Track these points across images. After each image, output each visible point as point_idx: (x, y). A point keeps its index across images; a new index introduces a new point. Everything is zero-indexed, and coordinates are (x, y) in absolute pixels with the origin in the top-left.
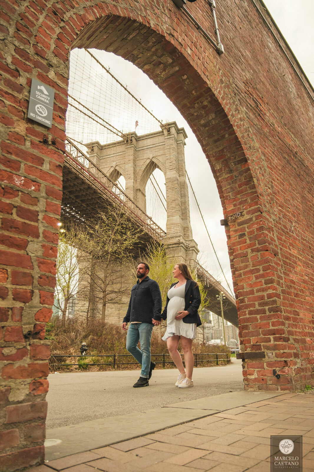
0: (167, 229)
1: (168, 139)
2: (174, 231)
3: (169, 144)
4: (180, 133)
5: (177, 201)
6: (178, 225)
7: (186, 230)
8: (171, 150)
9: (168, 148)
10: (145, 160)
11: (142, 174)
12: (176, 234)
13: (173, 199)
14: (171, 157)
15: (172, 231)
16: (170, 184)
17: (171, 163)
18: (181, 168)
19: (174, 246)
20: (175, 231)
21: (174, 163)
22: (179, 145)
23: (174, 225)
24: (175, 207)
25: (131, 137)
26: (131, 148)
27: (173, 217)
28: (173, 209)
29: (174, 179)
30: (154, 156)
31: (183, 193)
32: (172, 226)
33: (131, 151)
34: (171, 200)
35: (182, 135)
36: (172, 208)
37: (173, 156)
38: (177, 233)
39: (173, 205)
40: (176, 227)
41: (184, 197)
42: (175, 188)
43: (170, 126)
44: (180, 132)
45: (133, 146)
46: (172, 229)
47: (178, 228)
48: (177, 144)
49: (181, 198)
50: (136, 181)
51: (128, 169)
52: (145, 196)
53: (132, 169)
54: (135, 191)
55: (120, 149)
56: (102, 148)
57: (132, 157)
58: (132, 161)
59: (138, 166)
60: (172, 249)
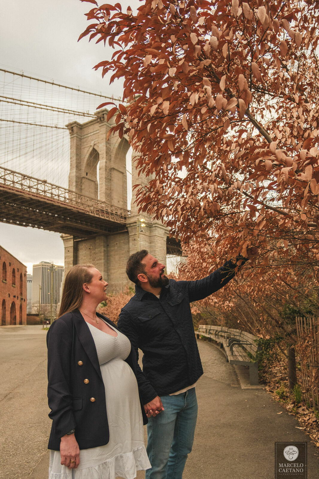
0: (132, 207)
5: (140, 180)
11: (116, 152)
15: (136, 209)
19: (135, 224)
25: (103, 115)
26: (104, 126)
33: (104, 130)
34: (136, 179)
45: (105, 123)
50: (110, 159)
51: (102, 149)
52: (123, 173)
53: (105, 148)
54: (108, 170)
55: (97, 126)
56: (81, 127)
57: (104, 136)
58: (105, 140)
59: (112, 144)
60: (133, 227)
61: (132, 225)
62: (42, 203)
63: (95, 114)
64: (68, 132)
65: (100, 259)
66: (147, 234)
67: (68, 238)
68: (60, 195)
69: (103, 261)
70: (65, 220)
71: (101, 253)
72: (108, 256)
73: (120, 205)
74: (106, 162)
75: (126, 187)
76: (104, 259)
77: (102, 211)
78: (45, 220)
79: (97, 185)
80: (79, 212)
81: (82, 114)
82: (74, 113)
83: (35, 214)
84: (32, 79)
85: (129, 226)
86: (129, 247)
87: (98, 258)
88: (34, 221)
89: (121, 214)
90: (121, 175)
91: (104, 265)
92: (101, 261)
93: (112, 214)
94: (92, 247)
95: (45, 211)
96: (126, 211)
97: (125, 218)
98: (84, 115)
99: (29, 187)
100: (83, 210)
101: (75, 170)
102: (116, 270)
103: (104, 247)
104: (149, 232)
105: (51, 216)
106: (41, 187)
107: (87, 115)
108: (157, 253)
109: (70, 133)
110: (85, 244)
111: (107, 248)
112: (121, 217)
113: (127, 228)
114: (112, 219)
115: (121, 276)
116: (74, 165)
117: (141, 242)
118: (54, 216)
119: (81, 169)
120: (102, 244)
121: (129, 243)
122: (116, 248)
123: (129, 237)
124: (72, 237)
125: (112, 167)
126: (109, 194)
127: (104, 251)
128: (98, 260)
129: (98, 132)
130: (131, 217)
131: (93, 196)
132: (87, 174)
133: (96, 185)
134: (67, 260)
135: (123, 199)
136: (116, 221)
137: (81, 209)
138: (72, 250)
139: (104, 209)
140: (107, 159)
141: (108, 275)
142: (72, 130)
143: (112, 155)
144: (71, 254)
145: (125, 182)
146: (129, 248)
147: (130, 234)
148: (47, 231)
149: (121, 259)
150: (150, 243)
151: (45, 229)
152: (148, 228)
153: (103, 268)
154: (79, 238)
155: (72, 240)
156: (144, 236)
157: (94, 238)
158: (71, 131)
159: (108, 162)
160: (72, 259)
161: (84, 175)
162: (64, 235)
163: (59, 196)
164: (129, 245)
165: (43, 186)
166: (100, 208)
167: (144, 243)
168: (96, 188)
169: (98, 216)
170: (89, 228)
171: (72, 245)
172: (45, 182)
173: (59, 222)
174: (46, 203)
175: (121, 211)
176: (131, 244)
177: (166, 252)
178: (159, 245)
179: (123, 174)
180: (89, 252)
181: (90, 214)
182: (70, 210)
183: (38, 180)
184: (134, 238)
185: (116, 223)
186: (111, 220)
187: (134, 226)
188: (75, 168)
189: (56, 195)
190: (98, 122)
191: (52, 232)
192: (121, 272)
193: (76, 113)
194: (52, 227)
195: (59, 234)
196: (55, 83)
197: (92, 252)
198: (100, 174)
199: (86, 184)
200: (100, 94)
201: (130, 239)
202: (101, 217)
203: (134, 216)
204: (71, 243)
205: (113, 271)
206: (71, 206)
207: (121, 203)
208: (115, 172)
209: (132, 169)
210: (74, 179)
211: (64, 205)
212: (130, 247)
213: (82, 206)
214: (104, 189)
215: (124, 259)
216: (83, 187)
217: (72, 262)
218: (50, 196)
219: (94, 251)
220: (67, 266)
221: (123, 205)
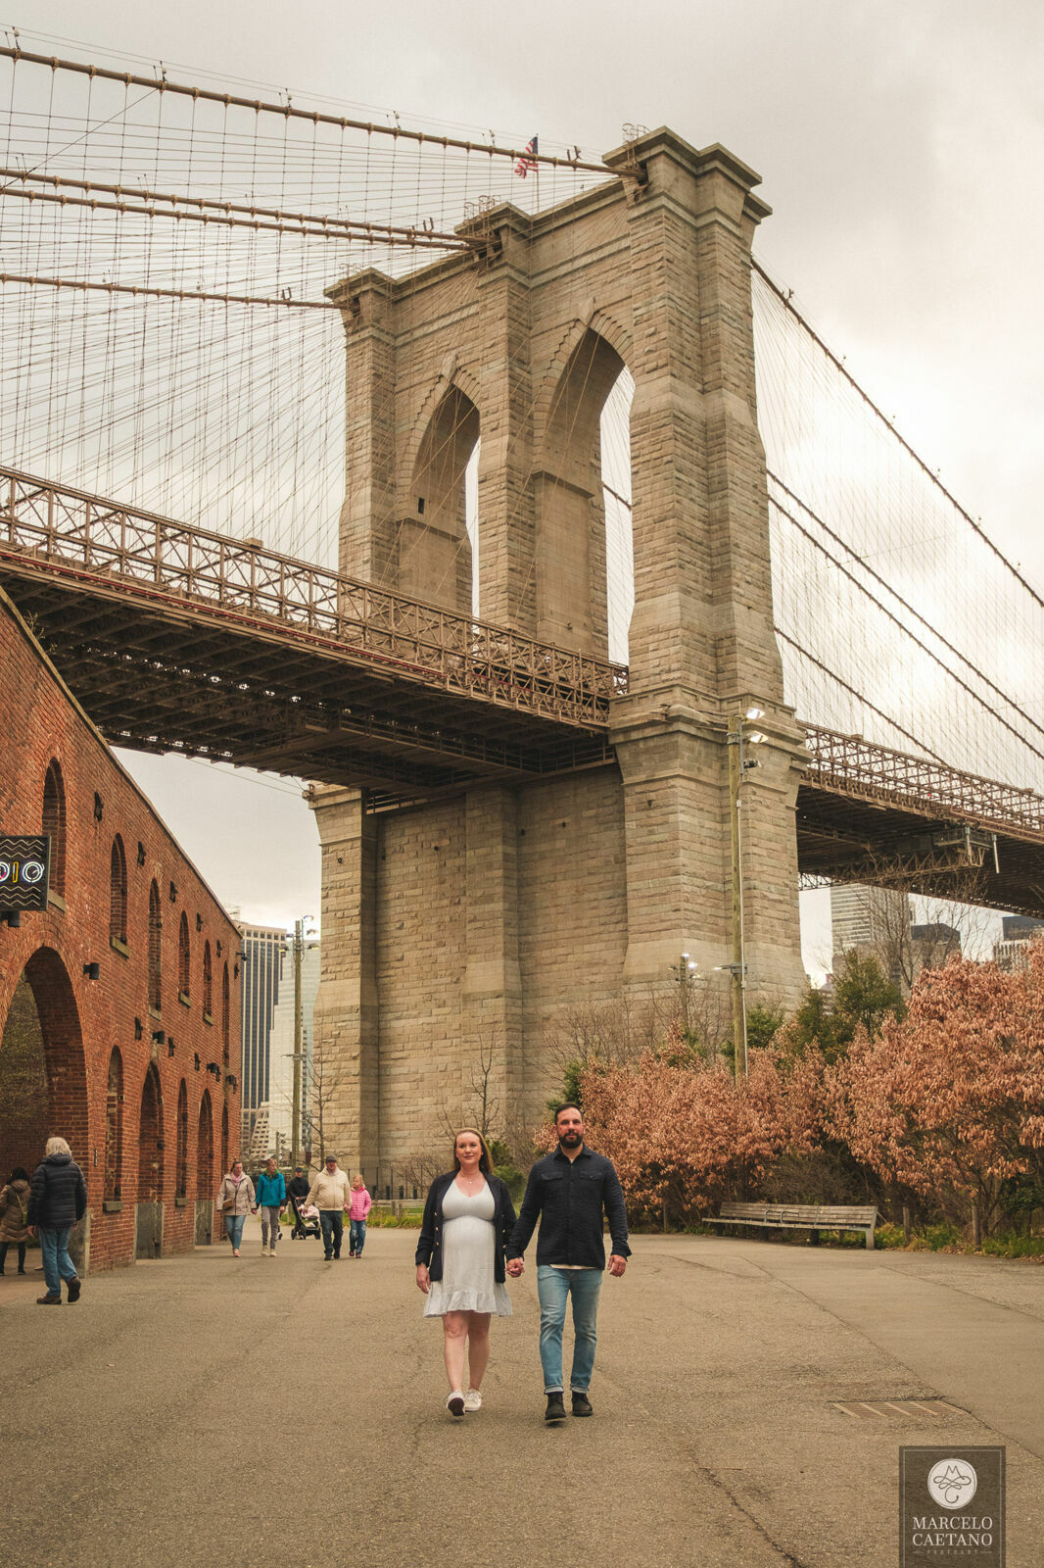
0: (632, 654)
1: (643, 220)
2: (656, 662)
3: (646, 246)
4: (705, 174)
5: (670, 522)
6: (672, 633)
7: (724, 651)
8: (654, 275)
9: (642, 263)
10: (564, 330)
11: (555, 398)
12: (664, 677)
13: (657, 512)
14: (653, 306)
15: (653, 661)
16: (645, 442)
17: (655, 339)
18: (713, 353)
19: (649, 732)
20: (663, 661)
21: (663, 335)
22: (704, 233)
23: (656, 636)
24: (663, 549)
25: (497, 232)
26: (499, 285)
27: (658, 600)
28: (657, 558)
29: (663, 414)
30: (598, 306)
31: (716, 471)
32: (651, 638)
33: (498, 303)
34: (650, 520)
35: (719, 180)
36: (652, 555)
37: (660, 304)
38: (669, 671)
39: (658, 543)
40: (666, 643)
41: (720, 494)
42: (665, 459)
43: (646, 155)
44: (709, 167)
45: (505, 271)
46: (651, 655)
47: (672, 650)
48: (697, 230)
49: (709, 500)
50: (530, 434)
51: (490, 388)
52: (587, 495)
53: (504, 383)
54: (521, 487)
55: (466, 287)
56: (398, 293)
57: (502, 329)
58: (502, 347)
59: (538, 362)
60: (642, 745)
61: (634, 735)
62: (239, 645)
63: (461, 233)
64: (337, 318)
65: (488, 899)
66: (709, 775)
67: (340, 799)
68: (319, 606)
69: (498, 906)
70: (333, 718)
71: (490, 867)
72: (522, 883)
73: (577, 641)
74: (511, 449)
75: (603, 560)
76: (505, 898)
77: (502, 674)
78: (245, 720)
79: (468, 554)
80: (399, 682)
81: (404, 237)
82: (370, 234)
83: (203, 695)
84: (199, 99)
85: (620, 739)
86: (624, 837)
87: (479, 893)
88: (195, 726)
89: (586, 686)
90: (576, 505)
91: (507, 925)
92: (488, 907)
93: (545, 686)
94: (446, 842)
95: (217, 674)
96: (605, 667)
97: (604, 704)
98: (411, 238)
99: (188, 574)
100: (416, 670)
101: (367, 491)
102: (562, 951)
103: (504, 843)
104: (716, 766)
105: (274, 701)
106: (238, 573)
107: (425, 239)
108: (758, 868)
109: (346, 325)
110: (418, 830)
111: (519, 846)
112: (587, 699)
113: (612, 750)
114: (544, 709)
115: (585, 979)
116: (365, 468)
117: (682, 817)
118: (287, 702)
119: (393, 485)
120: (498, 827)
121: (622, 820)
122: (560, 844)
123: (621, 793)
124: (357, 795)
125: (541, 467)
126: (524, 593)
127: (506, 857)
128: (476, 902)
129: (473, 310)
130: (630, 699)
131: (449, 603)
132: (421, 502)
133: (466, 554)
134: (332, 902)
135: (588, 614)
136: (562, 719)
137: (407, 667)
138: (354, 854)
139: (511, 664)
140: (513, 434)
141: (523, 974)
142: (356, 312)
143: (537, 415)
144: (353, 875)
145: (595, 537)
146: (623, 846)
147: (627, 780)
148: (249, 772)
149: (586, 896)
150: (724, 819)
151: (239, 764)
152: (714, 749)
153: (500, 938)
154: (388, 798)
155: (358, 809)
156: (693, 785)
157: (458, 799)
158: (350, 316)
159: (519, 444)
160: (357, 897)
161: (409, 509)
162: (320, 787)
163: (311, 610)
164: (622, 828)
165: (246, 568)
166: (489, 657)
167: (695, 821)
168: (464, 568)
169: (481, 697)
170: (441, 754)
171: (359, 834)
172: (253, 549)
173: (308, 727)
174: (257, 644)
175: (584, 672)
176: (630, 825)
177: (795, 862)
178: (766, 828)
179: (588, 497)
180: (434, 866)
181: (449, 688)
182: (360, 670)
183: (223, 542)
184: (644, 798)
185: (562, 725)
186: (540, 713)
187: (645, 739)
188: (369, 482)
189: (297, 607)
190: (472, 268)
191: (271, 777)
192: (586, 957)
193: (375, 234)
194: (277, 749)
195: (297, 785)
196: (296, 106)
197: (449, 863)
198: (483, 503)
199: (418, 552)
200: (488, 143)
201: (628, 800)
202: (495, 700)
203: (644, 695)
204: (352, 825)
205: (546, 953)
206: (364, 655)
207: (580, 633)
208: (554, 490)
209: (635, 473)
210: (364, 530)
211: (337, 648)
212: (629, 841)
213: (411, 654)
214: (505, 573)
215: (601, 895)
216: (404, 566)
217: (357, 911)
218: (277, 612)
219: (458, 862)
220: (331, 931)
221: (589, 643)
